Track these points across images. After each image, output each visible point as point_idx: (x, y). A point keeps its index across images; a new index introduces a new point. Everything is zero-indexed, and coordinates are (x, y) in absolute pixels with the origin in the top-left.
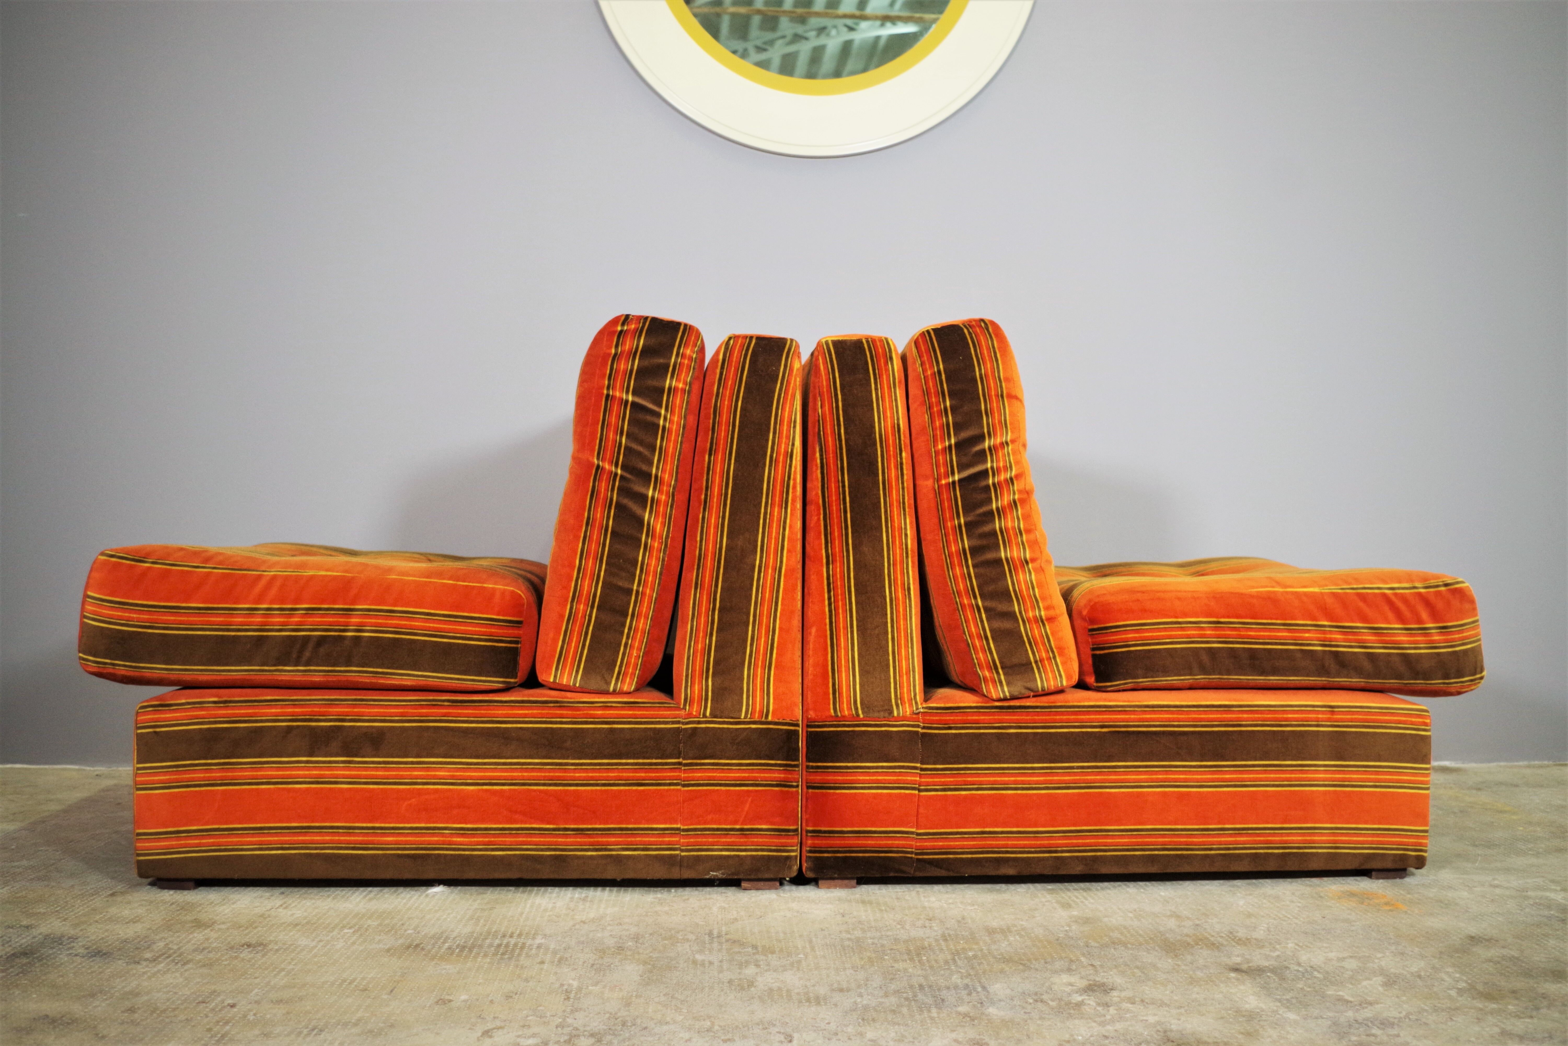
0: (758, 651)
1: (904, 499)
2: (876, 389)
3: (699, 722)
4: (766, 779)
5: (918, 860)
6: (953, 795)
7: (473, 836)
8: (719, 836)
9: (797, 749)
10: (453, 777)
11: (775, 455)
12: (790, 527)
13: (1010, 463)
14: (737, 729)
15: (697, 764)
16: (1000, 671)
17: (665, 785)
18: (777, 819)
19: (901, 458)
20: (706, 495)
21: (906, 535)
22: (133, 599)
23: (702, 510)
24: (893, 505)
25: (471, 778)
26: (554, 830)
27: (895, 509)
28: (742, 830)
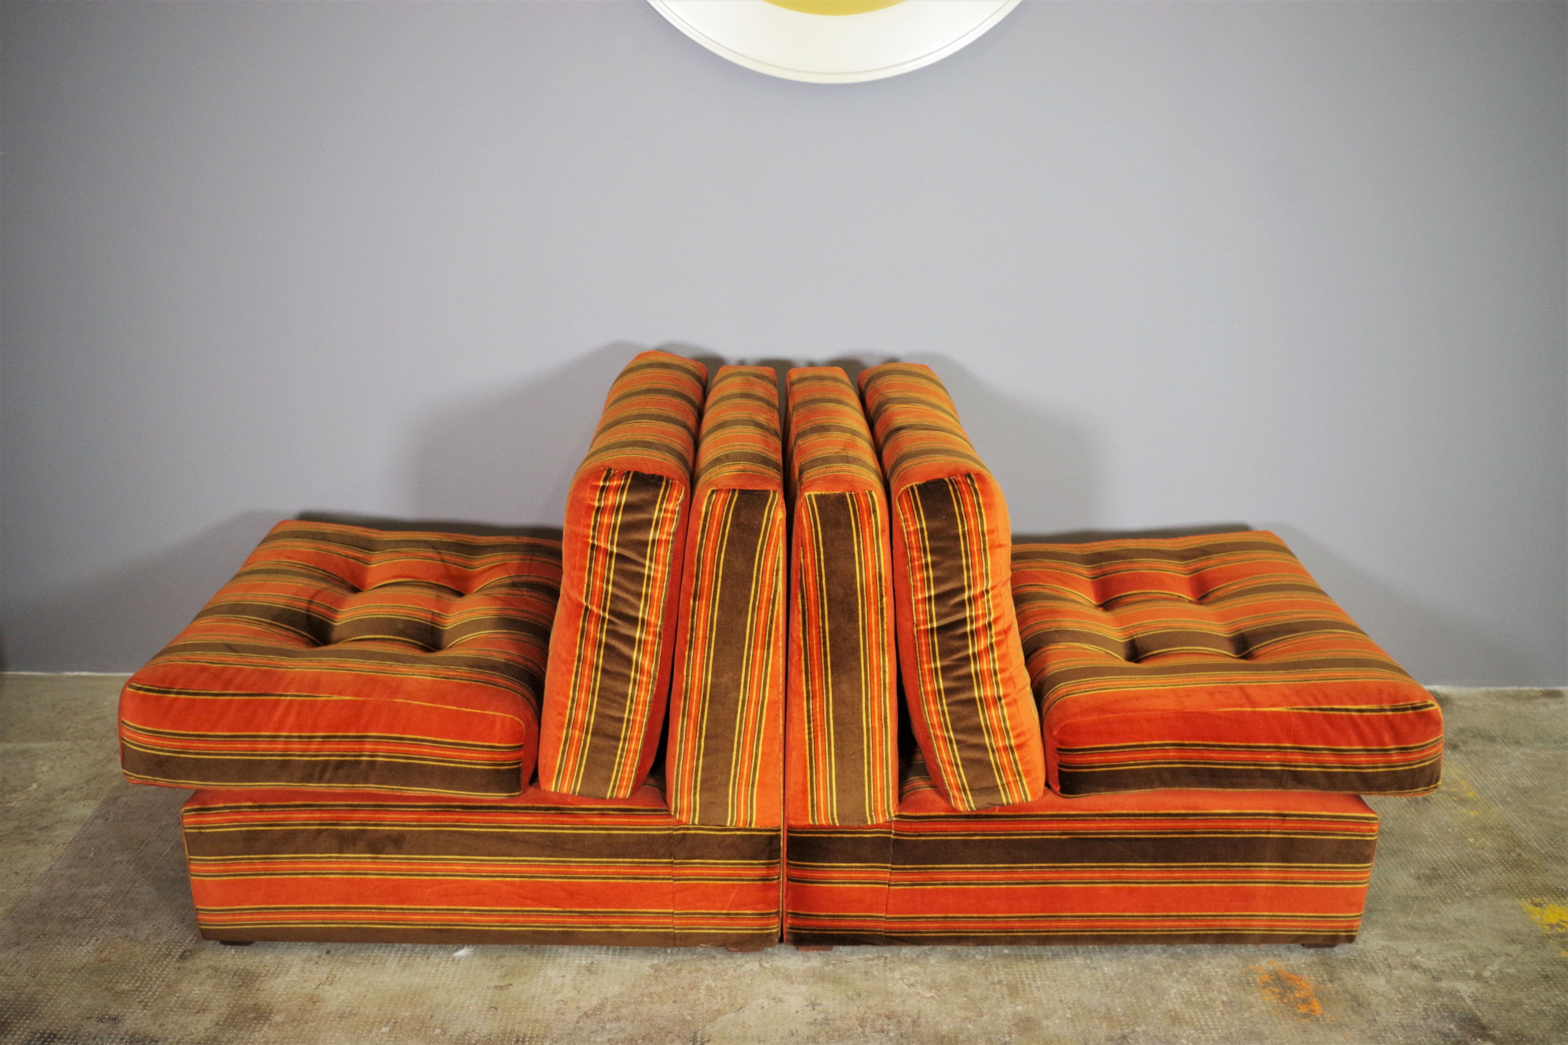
0: (741, 774)
1: (883, 640)
2: (859, 543)
3: (688, 829)
4: (749, 875)
5: (886, 937)
6: (921, 889)
7: (490, 916)
8: (709, 919)
9: (779, 850)
10: (469, 871)
11: (757, 603)
12: (773, 665)
13: (989, 609)
14: (723, 836)
15: (687, 863)
16: (968, 792)
17: (658, 879)
18: (760, 906)
19: (882, 604)
20: (691, 636)
21: (884, 672)
22: (163, 728)
23: (687, 649)
24: (872, 647)
25: (485, 871)
26: (562, 912)
27: (874, 651)
28: (728, 914)
